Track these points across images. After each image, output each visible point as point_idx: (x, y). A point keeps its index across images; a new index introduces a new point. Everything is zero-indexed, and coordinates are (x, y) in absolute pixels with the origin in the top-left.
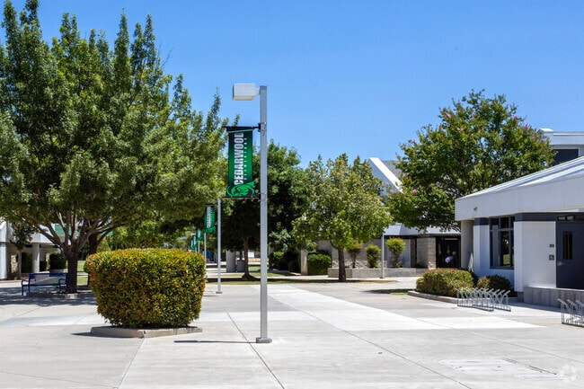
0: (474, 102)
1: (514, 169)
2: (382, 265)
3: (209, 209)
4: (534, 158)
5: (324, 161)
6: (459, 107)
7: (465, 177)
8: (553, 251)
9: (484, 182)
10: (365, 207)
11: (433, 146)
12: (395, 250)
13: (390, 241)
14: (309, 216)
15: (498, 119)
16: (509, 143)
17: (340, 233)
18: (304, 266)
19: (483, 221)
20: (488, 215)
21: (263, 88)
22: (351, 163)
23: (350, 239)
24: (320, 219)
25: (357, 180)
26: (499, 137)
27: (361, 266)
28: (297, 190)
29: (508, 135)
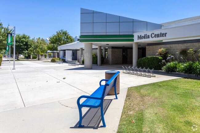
0: (62, 31)
1: (68, 42)
2: (47, 57)
3: (7, 46)
4: (71, 41)
5: (35, 38)
6: (60, 32)
7: (60, 43)
8: (71, 55)
9: (63, 44)
10: (43, 47)
11: (54, 38)
12: (50, 55)
13: (49, 53)
14: (32, 48)
15: (66, 34)
16: (67, 38)
17: (38, 52)
18: (31, 58)
19: (62, 50)
20: (62, 49)
21: (15, 27)
22: (41, 39)
23: (40, 53)
24: (34, 49)
25: (42, 42)
26: (66, 37)
27: (43, 57)
28: (29, 43)
29: (67, 37)
